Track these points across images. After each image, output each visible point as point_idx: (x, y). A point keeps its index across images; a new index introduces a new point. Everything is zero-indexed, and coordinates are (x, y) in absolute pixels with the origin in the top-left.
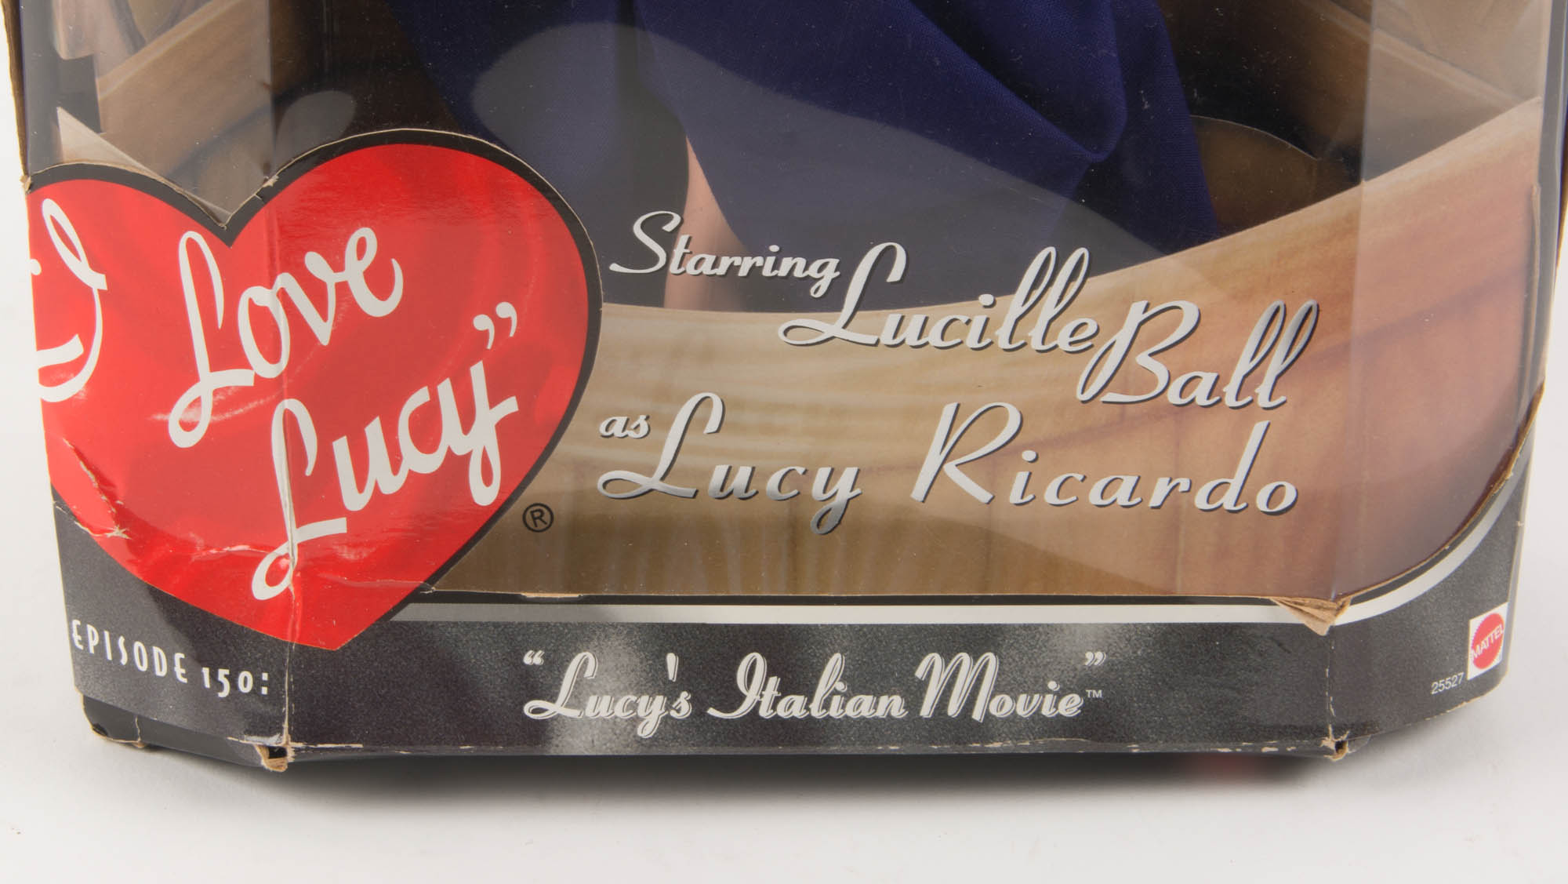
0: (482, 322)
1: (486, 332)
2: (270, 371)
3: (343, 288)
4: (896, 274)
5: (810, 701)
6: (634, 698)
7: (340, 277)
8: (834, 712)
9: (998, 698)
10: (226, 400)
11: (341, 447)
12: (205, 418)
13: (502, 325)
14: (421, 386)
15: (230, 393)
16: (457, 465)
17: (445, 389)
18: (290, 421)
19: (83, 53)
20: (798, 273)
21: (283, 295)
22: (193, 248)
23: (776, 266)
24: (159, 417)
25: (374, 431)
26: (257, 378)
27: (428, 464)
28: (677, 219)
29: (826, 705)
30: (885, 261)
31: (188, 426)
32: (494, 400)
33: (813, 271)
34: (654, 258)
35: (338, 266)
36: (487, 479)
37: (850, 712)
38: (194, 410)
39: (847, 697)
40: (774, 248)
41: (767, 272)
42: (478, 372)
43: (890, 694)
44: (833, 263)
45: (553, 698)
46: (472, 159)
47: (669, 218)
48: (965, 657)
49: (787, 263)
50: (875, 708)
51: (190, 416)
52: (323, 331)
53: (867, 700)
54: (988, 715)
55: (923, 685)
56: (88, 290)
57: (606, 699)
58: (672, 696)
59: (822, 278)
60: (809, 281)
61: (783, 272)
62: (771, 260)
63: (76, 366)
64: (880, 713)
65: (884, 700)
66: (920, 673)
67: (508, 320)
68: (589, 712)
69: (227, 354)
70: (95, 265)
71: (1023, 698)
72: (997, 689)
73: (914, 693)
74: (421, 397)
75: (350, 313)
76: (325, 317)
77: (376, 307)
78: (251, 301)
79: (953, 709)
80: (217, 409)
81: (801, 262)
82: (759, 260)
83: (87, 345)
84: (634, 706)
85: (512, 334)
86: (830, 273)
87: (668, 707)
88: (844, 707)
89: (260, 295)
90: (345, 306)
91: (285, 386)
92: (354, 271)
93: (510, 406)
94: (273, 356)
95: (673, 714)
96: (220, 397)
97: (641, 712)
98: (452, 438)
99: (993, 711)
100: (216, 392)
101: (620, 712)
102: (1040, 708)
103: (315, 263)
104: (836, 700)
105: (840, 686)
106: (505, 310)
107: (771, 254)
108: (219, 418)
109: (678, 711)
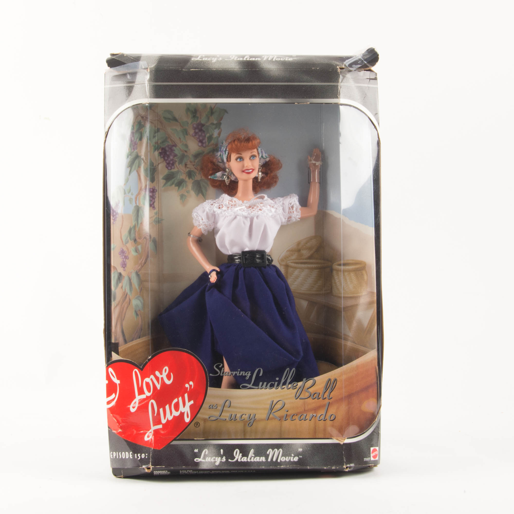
0: (187, 385)
1: (188, 388)
2: (149, 394)
3: (162, 378)
4: (261, 375)
5: (248, 458)
6: (215, 458)
7: (162, 376)
8: (252, 460)
9: (282, 457)
10: (141, 401)
11: (161, 410)
12: (137, 405)
13: (190, 386)
14: (176, 398)
15: (142, 400)
16: (182, 414)
17: (180, 399)
18: (152, 404)
19: (117, 342)
20: (244, 375)
21: (152, 380)
22: (136, 372)
23: (240, 373)
24: (128, 406)
25: (167, 407)
26: (147, 396)
27: (177, 414)
28: (222, 365)
29: (251, 459)
30: (259, 372)
31: (134, 407)
32: (189, 401)
33: (246, 374)
34: (218, 373)
35: (161, 374)
36: (188, 417)
37: (255, 460)
38: (135, 404)
39: (254, 457)
40: (239, 370)
41: (238, 375)
42: (186, 395)
43: (262, 457)
44: (250, 372)
45: (200, 458)
46: (185, 354)
47: (220, 365)
48: (276, 450)
49: (241, 373)
50: (260, 459)
51: (134, 405)
52: (158, 387)
53: (258, 458)
54: (281, 461)
55: (268, 455)
56: (116, 384)
57: (210, 458)
58: (222, 457)
59: (248, 376)
60: (245, 376)
61: (241, 375)
62: (239, 372)
63: (113, 399)
64: (261, 460)
65: (261, 458)
66: (268, 453)
67: (192, 385)
68: (207, 460)
69: (141, 392)
70: (118, 379)
71: (287, 457)
72: (282, 456)
73: (267, 457)
74: (176, 400)
75: (163, 383)
76: (159, 384)
77: (168, 382)
78: (146, 381)
79: (274, 460)
80: (139, 403)
81: (244, 372)
82: (236, 372)
83: (116, 395)
84: (215, 459)
85: (192, 388)
86: (249, 374)
87: (221, 459)
88: (254, 459)
89: (147, 380)
90: (162, 382)
91: (151, 397)
92: (164, 375)
93: (192, 402)
94: (149, 391)
95: (222, 461)
96: (140, 401)
97: (216, 460)
98: (182, 409)
99: (282, 460)
100: (139, 400)
101: (212, 460)
102: (290, 459)
103: (157, 373)
104: (252, 458)
105: (253, 455)
106: (191, 383)
107: (238, 371)
108: (139, 405)
109: (223, 460)
